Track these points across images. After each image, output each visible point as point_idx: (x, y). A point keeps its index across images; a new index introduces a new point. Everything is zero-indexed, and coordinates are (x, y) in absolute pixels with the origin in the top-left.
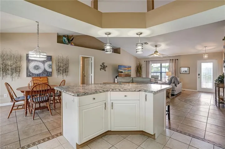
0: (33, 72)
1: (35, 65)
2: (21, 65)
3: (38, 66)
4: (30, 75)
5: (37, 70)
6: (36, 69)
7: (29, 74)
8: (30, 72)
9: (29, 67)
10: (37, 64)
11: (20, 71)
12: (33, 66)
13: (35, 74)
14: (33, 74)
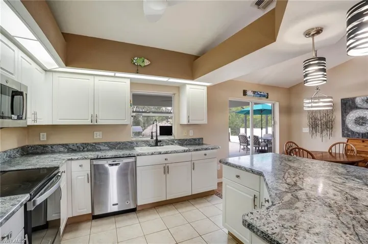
0: (353, 130)
1: (357, 116)
2: (334, 117)
3: (363, 118)
4: (349, 135)
5: (361, 125)
6: (359, 124)
7: (347, 133)
8: (348, 129)
9: (347, 120)
10: (362, 115)
11: (332, 128)
12: (354, 118)
13: (358, 133)
14: (353, 132)
